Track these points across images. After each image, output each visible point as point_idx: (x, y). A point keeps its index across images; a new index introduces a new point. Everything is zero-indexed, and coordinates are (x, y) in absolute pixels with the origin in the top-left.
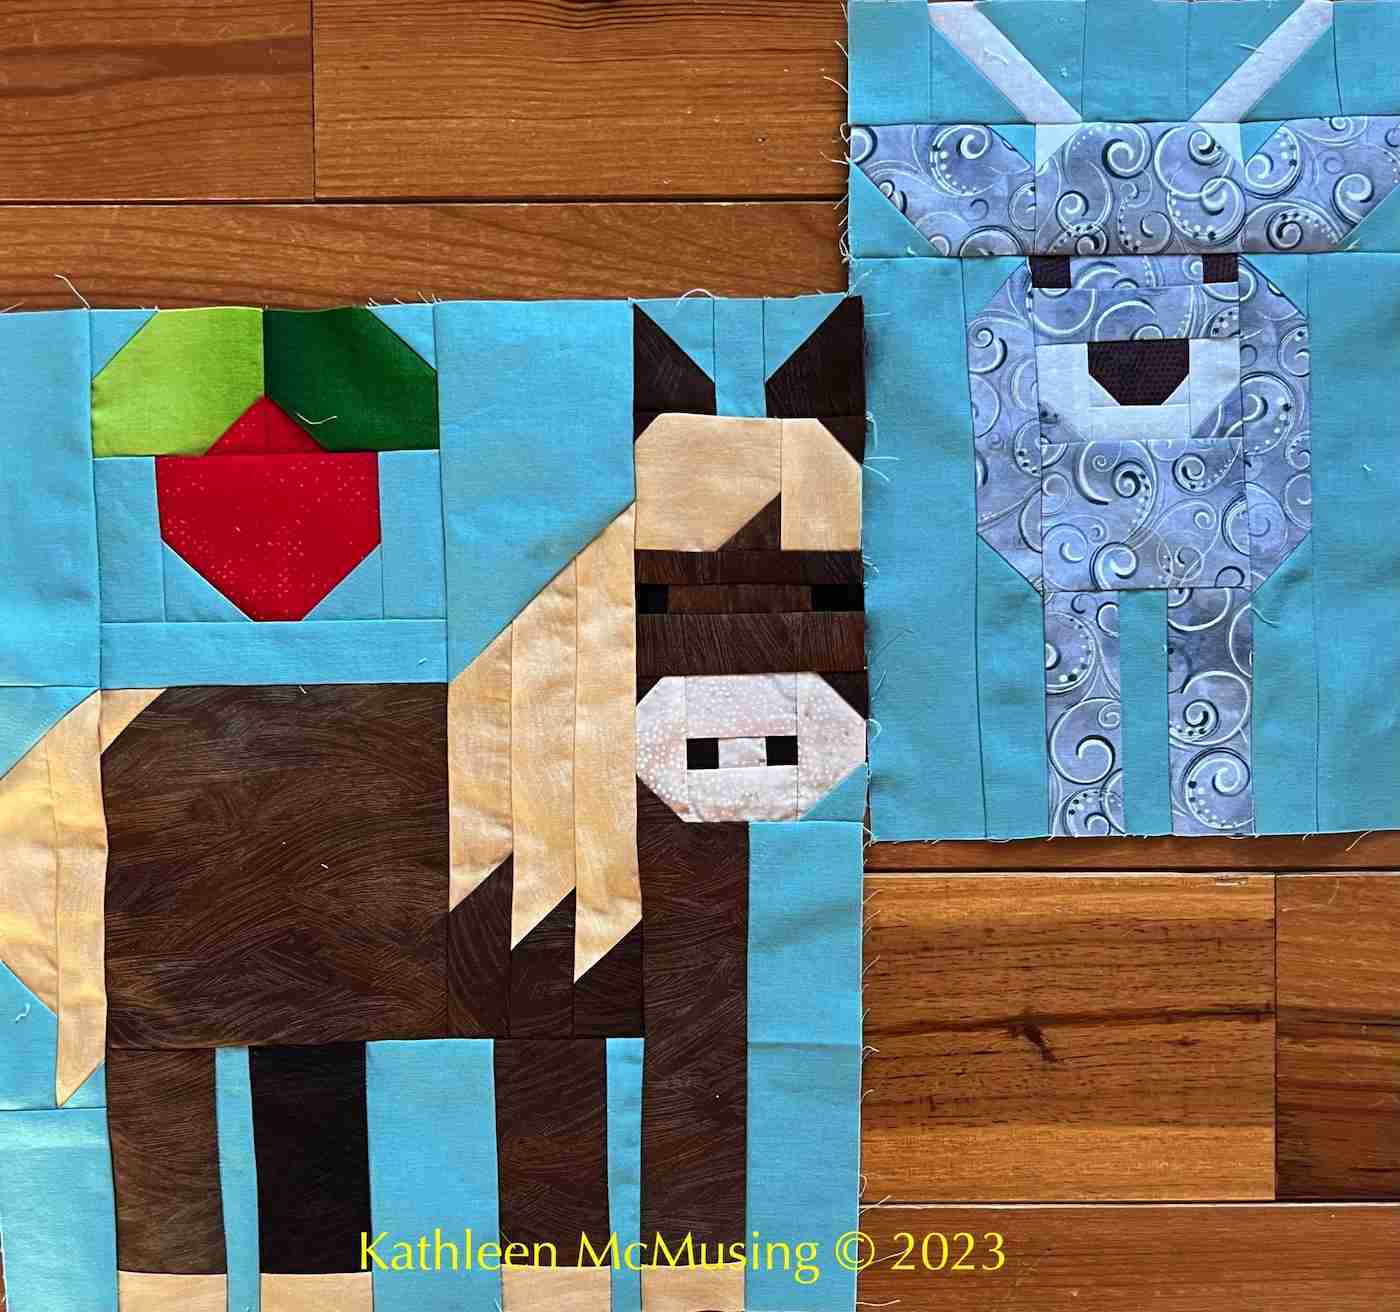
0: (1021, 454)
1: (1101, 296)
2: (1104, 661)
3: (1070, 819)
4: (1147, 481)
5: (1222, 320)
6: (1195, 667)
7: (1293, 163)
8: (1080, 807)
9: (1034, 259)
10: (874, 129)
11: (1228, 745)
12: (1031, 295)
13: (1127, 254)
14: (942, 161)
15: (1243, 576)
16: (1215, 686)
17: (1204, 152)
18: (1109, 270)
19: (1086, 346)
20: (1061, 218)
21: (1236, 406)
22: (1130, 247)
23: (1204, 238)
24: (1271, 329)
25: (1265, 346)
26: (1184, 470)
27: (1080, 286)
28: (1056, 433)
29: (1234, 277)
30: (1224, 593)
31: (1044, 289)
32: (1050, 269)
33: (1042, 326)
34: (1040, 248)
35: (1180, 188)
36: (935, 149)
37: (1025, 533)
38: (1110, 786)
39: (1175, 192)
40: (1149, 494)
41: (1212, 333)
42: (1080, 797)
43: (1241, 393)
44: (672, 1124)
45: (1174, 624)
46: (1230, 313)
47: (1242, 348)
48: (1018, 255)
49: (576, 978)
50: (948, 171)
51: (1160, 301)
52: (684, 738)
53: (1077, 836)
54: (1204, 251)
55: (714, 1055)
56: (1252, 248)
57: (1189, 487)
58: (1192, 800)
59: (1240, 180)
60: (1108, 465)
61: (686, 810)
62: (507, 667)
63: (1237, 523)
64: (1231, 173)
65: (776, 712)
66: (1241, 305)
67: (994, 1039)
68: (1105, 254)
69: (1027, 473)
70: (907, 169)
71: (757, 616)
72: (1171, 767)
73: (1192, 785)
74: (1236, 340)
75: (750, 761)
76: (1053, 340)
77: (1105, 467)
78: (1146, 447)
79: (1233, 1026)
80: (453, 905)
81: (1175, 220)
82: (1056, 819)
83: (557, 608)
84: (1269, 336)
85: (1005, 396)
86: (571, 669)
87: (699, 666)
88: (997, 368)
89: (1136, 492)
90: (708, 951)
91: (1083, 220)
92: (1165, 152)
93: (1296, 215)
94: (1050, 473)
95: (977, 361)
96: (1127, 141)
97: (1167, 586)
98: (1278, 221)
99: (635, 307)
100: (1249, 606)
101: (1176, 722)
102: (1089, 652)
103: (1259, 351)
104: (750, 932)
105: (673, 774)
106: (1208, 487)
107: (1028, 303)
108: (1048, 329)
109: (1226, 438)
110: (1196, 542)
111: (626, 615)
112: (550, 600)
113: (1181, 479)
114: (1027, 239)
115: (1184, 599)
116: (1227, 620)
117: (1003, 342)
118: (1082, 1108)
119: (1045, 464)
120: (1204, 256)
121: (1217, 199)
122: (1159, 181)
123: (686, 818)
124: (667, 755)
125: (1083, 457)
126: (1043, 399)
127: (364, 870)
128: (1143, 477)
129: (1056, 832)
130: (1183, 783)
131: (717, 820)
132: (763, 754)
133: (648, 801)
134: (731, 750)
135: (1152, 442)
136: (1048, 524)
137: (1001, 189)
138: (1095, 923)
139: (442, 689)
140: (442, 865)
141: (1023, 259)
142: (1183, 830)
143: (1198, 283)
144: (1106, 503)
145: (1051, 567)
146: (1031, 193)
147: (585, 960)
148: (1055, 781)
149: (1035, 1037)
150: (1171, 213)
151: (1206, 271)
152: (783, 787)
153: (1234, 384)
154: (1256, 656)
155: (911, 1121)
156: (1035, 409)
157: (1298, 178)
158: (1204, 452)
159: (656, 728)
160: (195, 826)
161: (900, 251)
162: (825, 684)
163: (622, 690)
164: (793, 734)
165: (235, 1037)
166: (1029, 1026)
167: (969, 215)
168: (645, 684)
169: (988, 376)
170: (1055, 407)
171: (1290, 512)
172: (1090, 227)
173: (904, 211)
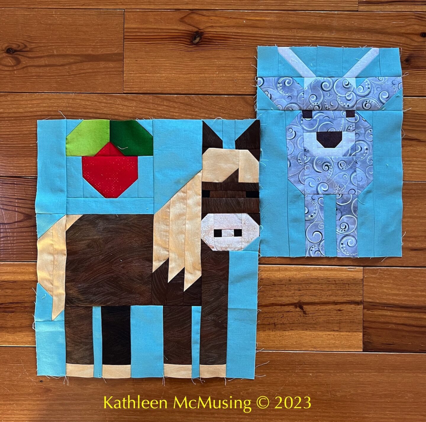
0: (299, 160)
1: (320, 120)
2: (320, 212)
3: (311, 252)
4: (331, 167)
5: (350, 127)
6: (343, 214)
7: (369, 88)
8: (314, 249)
9: (303, 111)
10: (264, 78)
11: (351, 234)
12: (302, 120)
13: (327, 110)
14: (280, 86)
15: (355, 192)
16: (348, 219)
17: (346, 85)
18: (322, 114)
19: (316, 133)
20: (310, 101)
21: (354, 148)
22: (328, 108)
23: (346, 106)
24: (363, 129)
25: (362, 133)
26: (341, 164)
27: (314, 118)
28: (308, 155)
29: (354, 116)
30: (350, 196)
31: (306, 119)
32: (307, 114)
33: (305, 128)
34: (305, 108)
35: (341, 94)
36: (279, 83)
37: (300, 180)
38: (321, 244)
39: (339, 95)
40: (332, 170)
41: (348, 130)
42: (313, 246)
43: (355, 145)
44: (208, 329)
45: (338, 203)
46: (353, 125)
47: (356, 134)
48: (299, 110)
49: (184, 290)
50: (282, 89)
51: (335, 122)
52: (213, 229)
53: (313, 256)
54: (346, 110)
55: (219, 311)
56: (358, 109)
57: (341, 168)
58: (342, 248)
59: (355, 92)
60: (321, 163)
61: (213, 248)
62: (169, 210)
63: (354, 178)
64: (353, 90)
65: (237, 223)
66: (356, 123)
67: (291, 308)
68: (321, 110)
69: (300, 165)
70: (272, 88)
71: (232, 199)
72: (337, 239)
73: (342, 244)
74: (354, 132)
75: (230, 235)
76: (308, 131)
77: (320, 163)
78: (331, 158)
79: (353, 306)
80: (153, 271)
81: (339, 102)
82: (307, 252)
83: (182, 196)
84: (362, 131)
85: (295, 145)
86: (185, 211)
87: (217, 211)
88: (294, 138)
89: (328, 170)
90: (218, 284)
91: (316, 102)
92: (337, 85)
93: (369, 101)
94: (306, 165)
95: (288, 136)
96: (327, 82)
97: (336, 193)
98: (365, 103)
99: (203, 121)
100: (357, 199)
101: (338, 228)
102: (316, 210)
103: (360, 135)
104: (229, 279)
105: (210, 238)
106: (347, 169)
107: (302, 122)
108: (307, 129)
109: (351, 157)
110: (344, 182)
111: (199, 198)
112: (180, 194)
113: (340, 166)
114: (302, 106)
115: (340, 197)
116: (351, 202)
117: (295, 132)
118: (313, 326)
119: (305, 162)
120: (347, 111)
121: (350, 97)
122: (335, 92)
123: (213, 250)
124: (209, 233)
125: (315, 161)
126: (305, 146)
127: (131, 262)
128: (330, 166)
129: (307, 255)
130: (340, 244)
131: (221, 250)
132: (233, 234)
133: (204, 245)
134: (225, 232)
135: (332, 157)
136: (306, 177)
137: (295, 94)
138: (317, 279)
139: (152, 216)
140: (151, 261)
141: (300, 111)
142: (340, 256)
143: (345, 118)
144: (321, 172)
145: (307, 188)
146: (303, 95)
147: (187, 286)
148: (307, 242)
149: (301, 308)
150: (338, 100)
151: (347, 115)
152: (238, 242)
153: (353, 143)
154: (359, 212)
155: (269, 329)
156: (303, 149)
157: (370, 92)
158: (345, 160)
159: (206, 227)
160: (89, 250)
161: (270, 109)
162: (249, 216)
163: (198, 217)
164: (241, 229)
165: (97, 304)
166: (300, 305)
167: (287, 100)
168: (203, 215)
169: (291, 140)
170: (308, 148)
171: (367, 175)
172: (317, 103)
173: (271, 99)
